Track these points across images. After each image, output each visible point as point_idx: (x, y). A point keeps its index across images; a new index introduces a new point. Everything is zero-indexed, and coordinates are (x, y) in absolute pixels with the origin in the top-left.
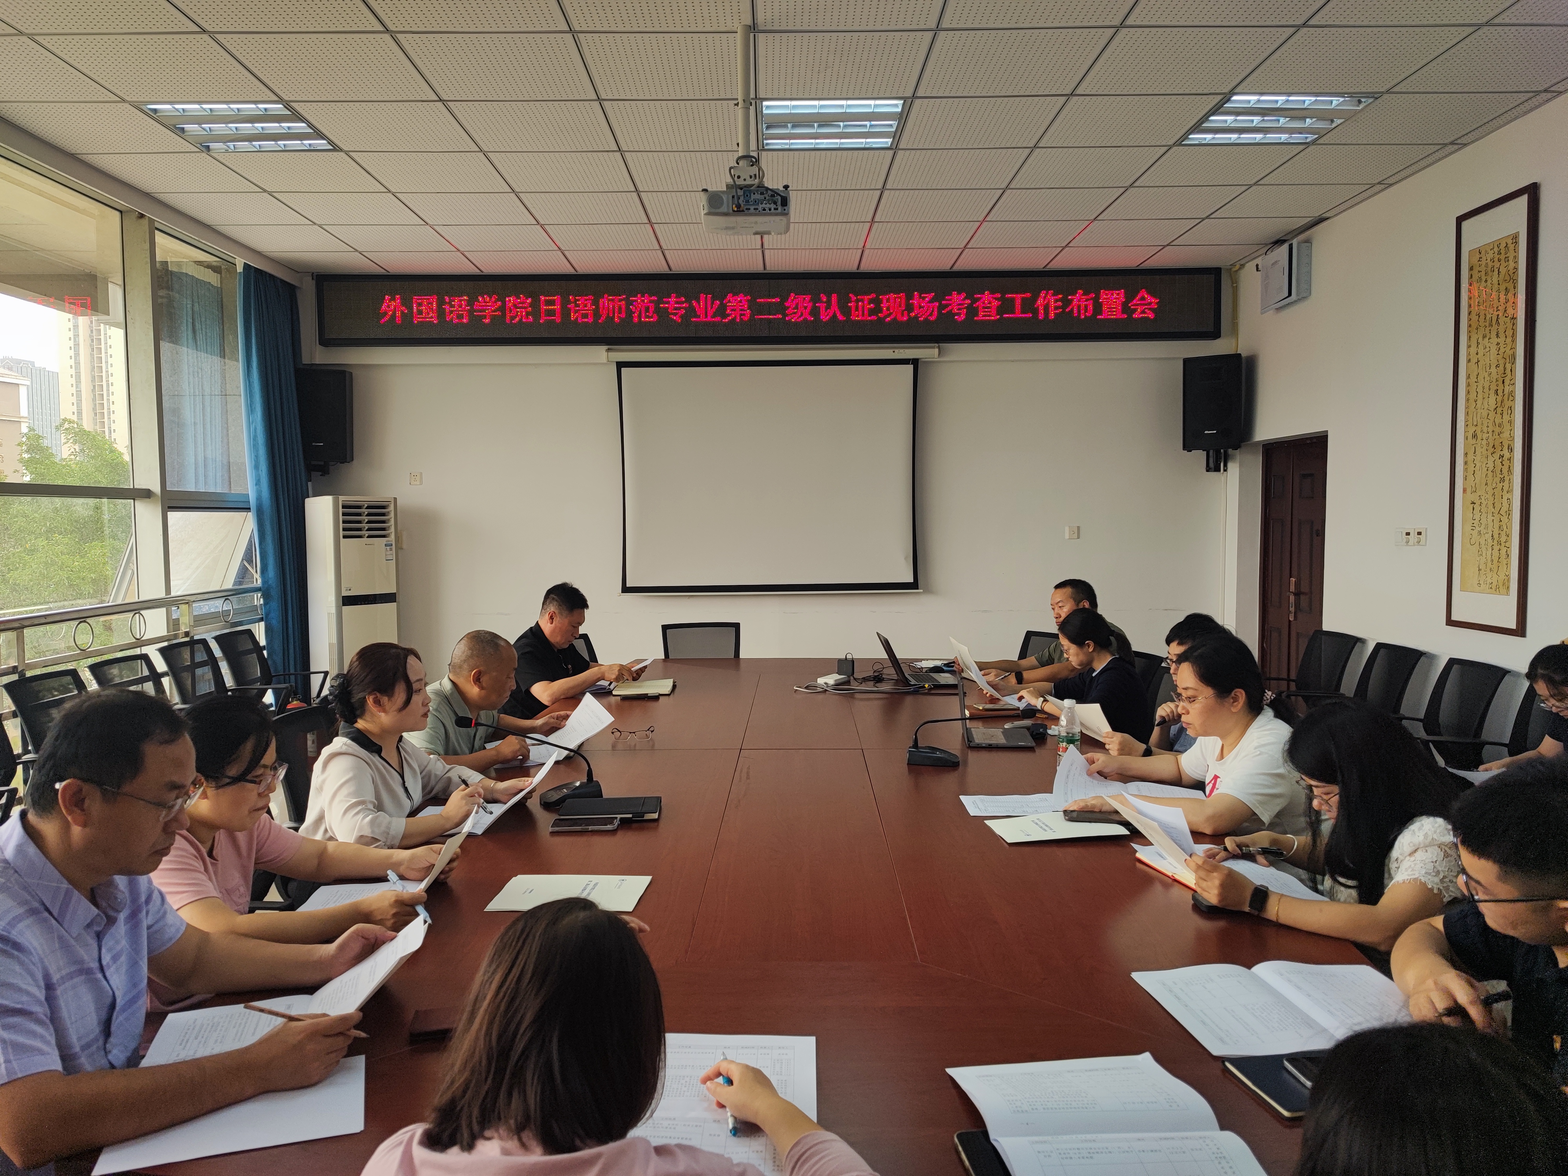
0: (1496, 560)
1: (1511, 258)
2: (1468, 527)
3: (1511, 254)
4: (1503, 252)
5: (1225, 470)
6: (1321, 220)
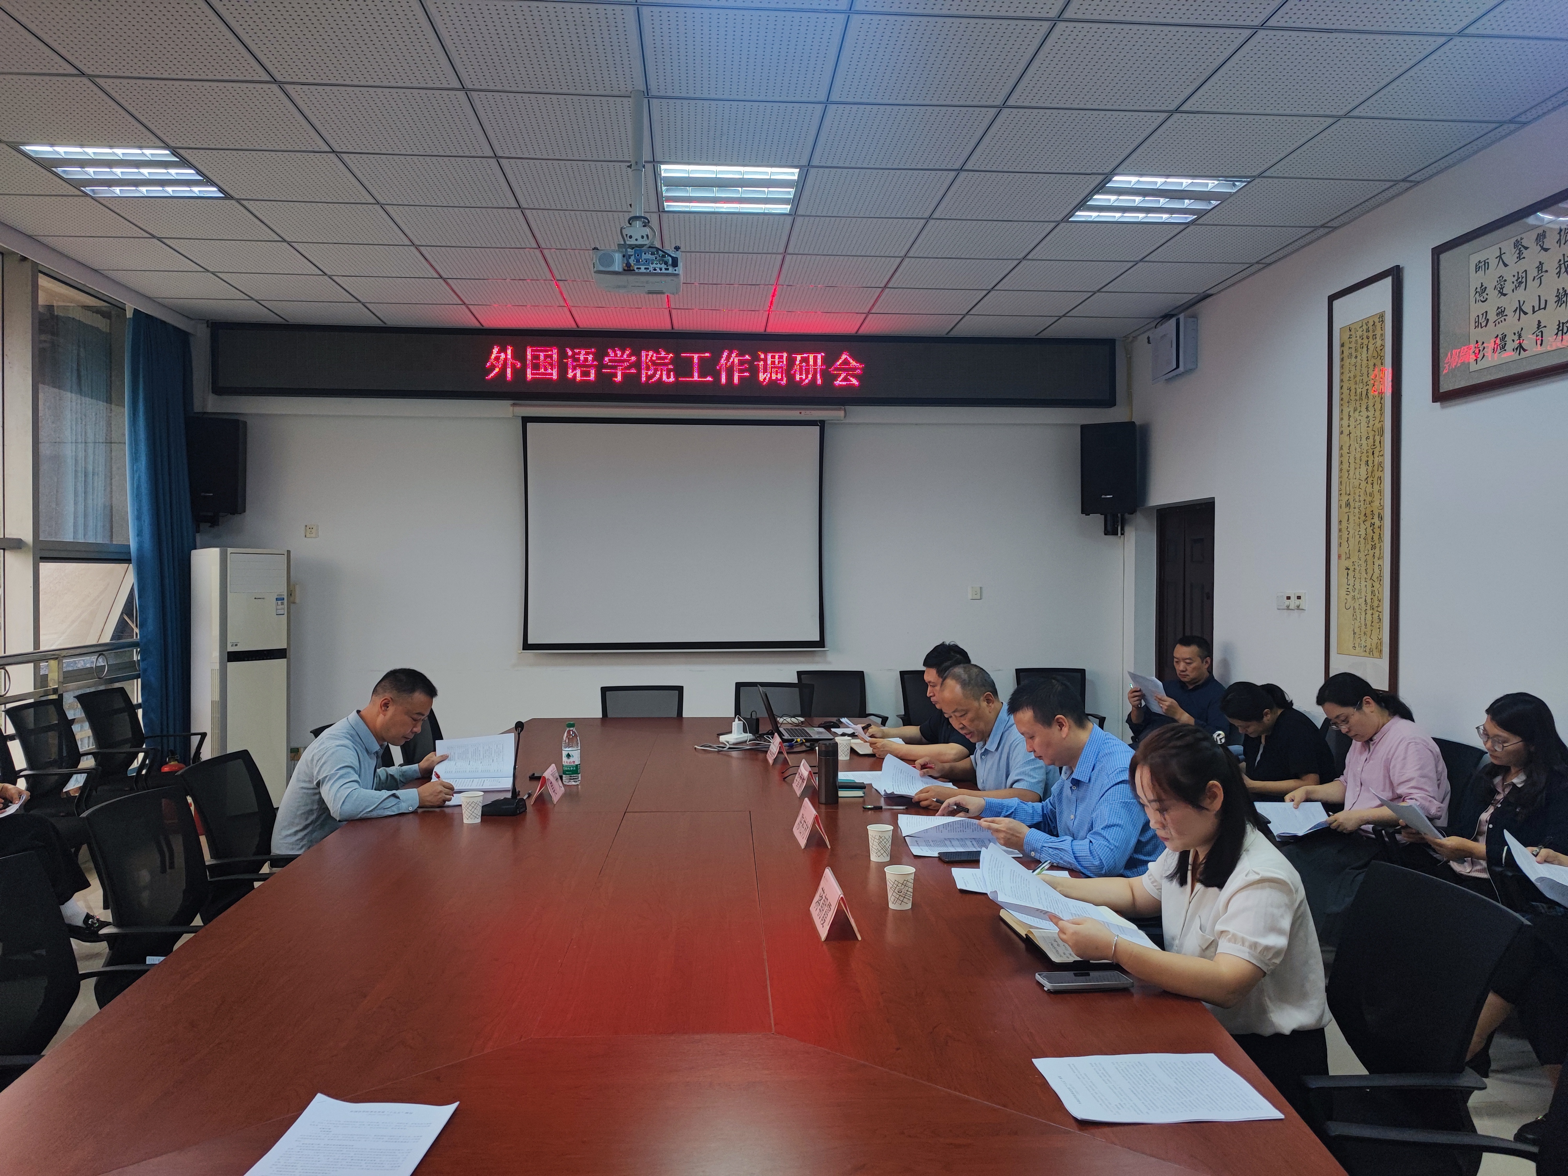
0: (1369, 623)
1: (1378, 336)
2: (1343, 592)
3: (1378, 332)
4: (1371, 329)
5: (1122, 535)
6: (1206, 297)
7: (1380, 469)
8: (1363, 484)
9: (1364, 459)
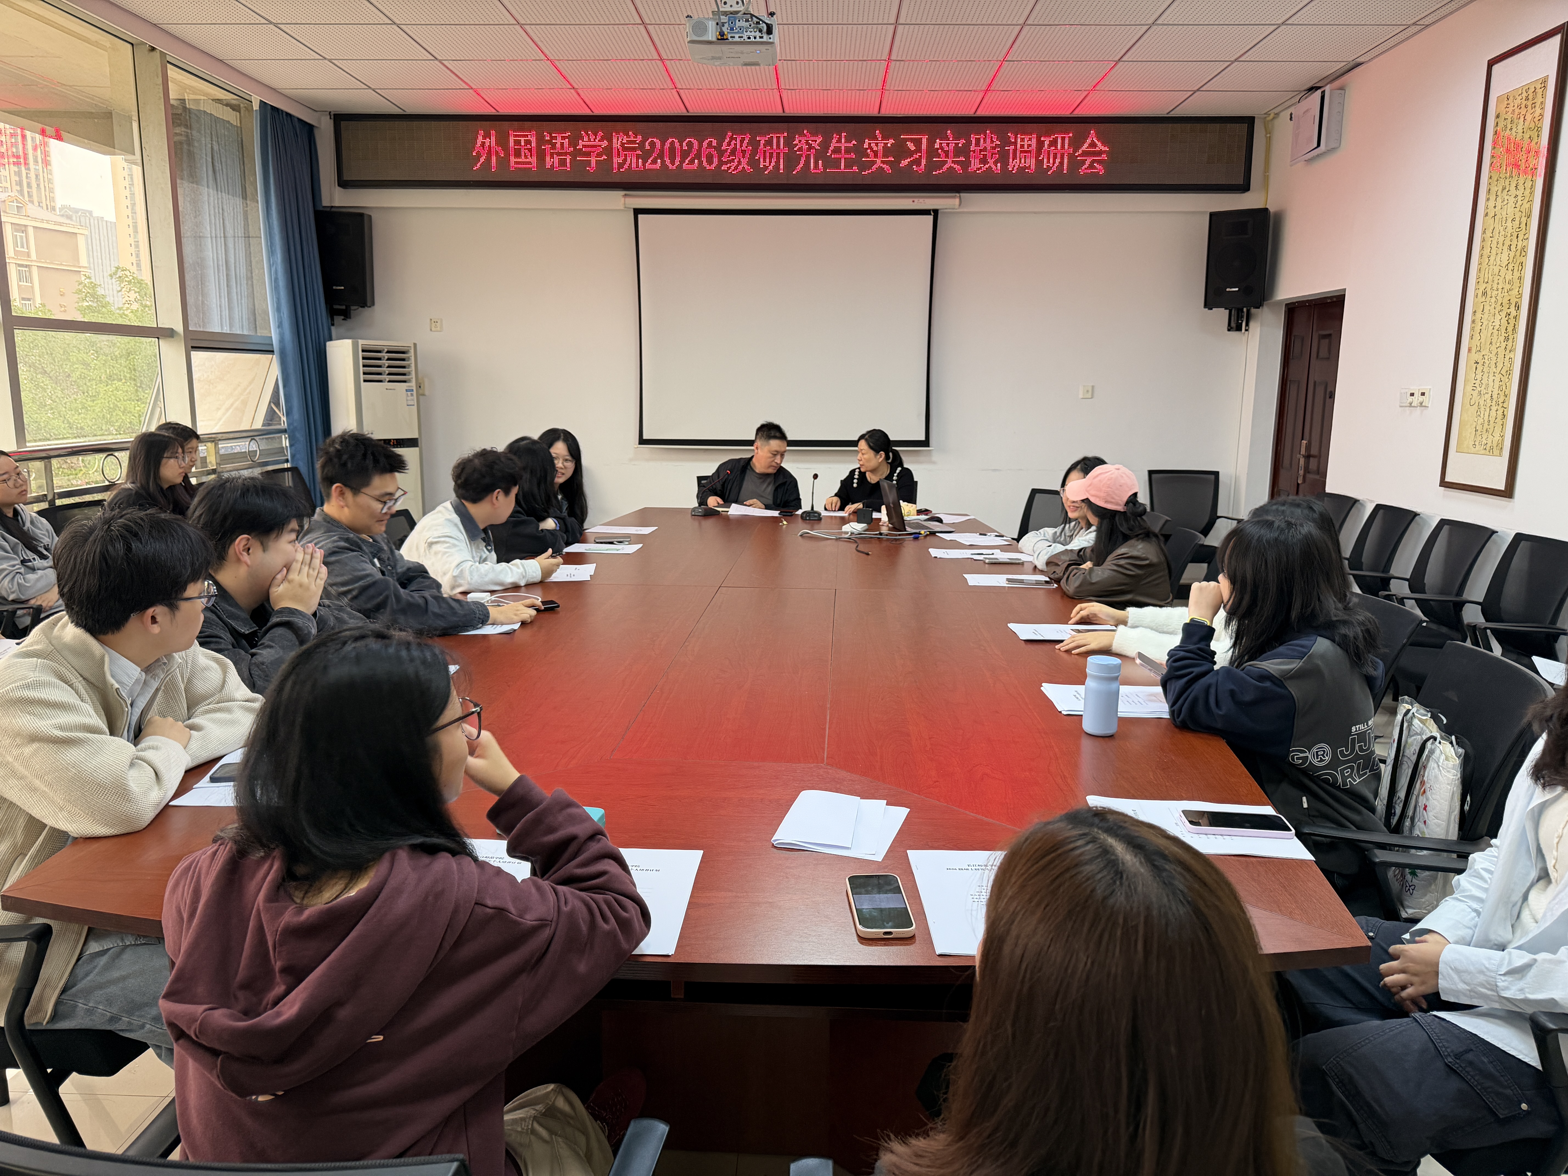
0: (1492, 420)
1: (1538, 105)
2: (1469, 388)
3: (1539, 100)
4: (1530, 97)
5: (1246, 330)
6: (1356, 65)
7: (1523, 254)
8: (1503, 270)
9: (1507, 243)
